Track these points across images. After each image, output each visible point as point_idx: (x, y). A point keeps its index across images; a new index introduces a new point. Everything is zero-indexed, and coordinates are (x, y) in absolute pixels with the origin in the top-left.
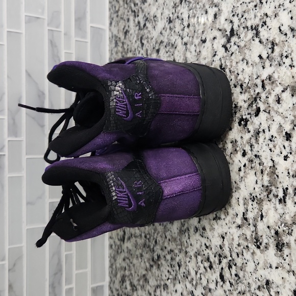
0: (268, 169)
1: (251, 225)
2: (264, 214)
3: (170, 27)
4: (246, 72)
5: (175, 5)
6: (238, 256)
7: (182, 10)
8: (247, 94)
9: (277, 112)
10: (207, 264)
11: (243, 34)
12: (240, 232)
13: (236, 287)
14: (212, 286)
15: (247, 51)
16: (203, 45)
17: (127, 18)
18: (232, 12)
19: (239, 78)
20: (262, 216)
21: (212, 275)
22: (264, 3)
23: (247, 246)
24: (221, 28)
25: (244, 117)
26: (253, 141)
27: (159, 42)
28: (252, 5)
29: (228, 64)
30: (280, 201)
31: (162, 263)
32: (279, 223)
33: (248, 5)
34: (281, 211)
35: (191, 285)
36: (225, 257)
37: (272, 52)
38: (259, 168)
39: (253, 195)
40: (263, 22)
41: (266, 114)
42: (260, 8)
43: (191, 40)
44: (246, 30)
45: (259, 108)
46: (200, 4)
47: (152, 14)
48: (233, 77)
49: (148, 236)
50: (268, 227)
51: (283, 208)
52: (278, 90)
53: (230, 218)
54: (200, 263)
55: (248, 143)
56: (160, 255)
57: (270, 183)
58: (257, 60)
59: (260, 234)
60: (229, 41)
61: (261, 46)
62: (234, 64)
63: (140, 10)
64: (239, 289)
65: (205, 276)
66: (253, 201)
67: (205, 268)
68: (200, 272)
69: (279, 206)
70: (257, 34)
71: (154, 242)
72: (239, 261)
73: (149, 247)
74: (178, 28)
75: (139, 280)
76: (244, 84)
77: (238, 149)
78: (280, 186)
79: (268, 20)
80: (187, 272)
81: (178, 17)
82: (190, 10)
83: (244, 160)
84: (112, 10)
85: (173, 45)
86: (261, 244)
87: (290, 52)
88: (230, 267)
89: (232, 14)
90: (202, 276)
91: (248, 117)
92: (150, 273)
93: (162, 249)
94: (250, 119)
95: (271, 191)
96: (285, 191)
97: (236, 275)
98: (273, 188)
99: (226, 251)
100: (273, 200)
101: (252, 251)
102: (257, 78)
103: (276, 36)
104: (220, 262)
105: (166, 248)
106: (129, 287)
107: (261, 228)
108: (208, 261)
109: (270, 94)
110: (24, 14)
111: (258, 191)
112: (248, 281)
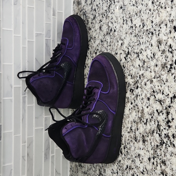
0: (141, 111)
1: (134, 132)
3: (102, 44)
4: (133, 70)
5: (104, 35)
6: (128, 144)
7: (107, 38)
8: (133, 79)
9: (145, 89)
11: (133, 55)
12: (129, 135)
15: (134, 62)
16: (116, 55)
19: (130, 72)
20: (138, 129)
22: (141, 44)
23: (131, 140)
24: (124, 50)
25: (132, 89)
26: (135, 99)
27: (97, 49)
28: (136, 44)
29: (126, 66)
30: (145, 123)
32: (144, 132)
34: (145, 128)
37: (144, 65)
38: (137, 110)
41: (141, 89)
42: (140, 46)
43: (111, 52)
44: (134, 53)
45: (138, 86)
46: (115, 37)
47: (94, 36)
48: (128, 71)
50: (140, 133)
51: (145, 127)
52: (146, 80)
53: (125, 129)
55: (133, 99)
57: (141, 116)
58: (138, 66)
59: (137, 136)
60: (127, 56)
61: (140, 61)
62: (129, 66)
64: (128, 157)
66: (134, 123)
69: (144, 126)
70: (138, 56)
72: (128, 146)
74: (105, 45)
76: (132, 75)
77: (129, 101)
78: (145, 118)
79: (142, 51)
81: (105, 41)
82: (111, 39)
83: (132, 106)
85: (103, 52)
86: (137, 140)
87: (150, 66)
88: (125, 148)
89: (129, 45)
91: (134, 89)
95: (141, 119)
96: (147, 120)
97: (127, 152)
98: (142, 118)
99: (123, 142)
100: (142, 123)
101: (133, 142)
102: (138, 74)
103: (145, 59)
104: (121, 146)
107: (137, 134)
109: (142, 81)
110: (35, 32)
111: (136, 119)
112: (132, 154)
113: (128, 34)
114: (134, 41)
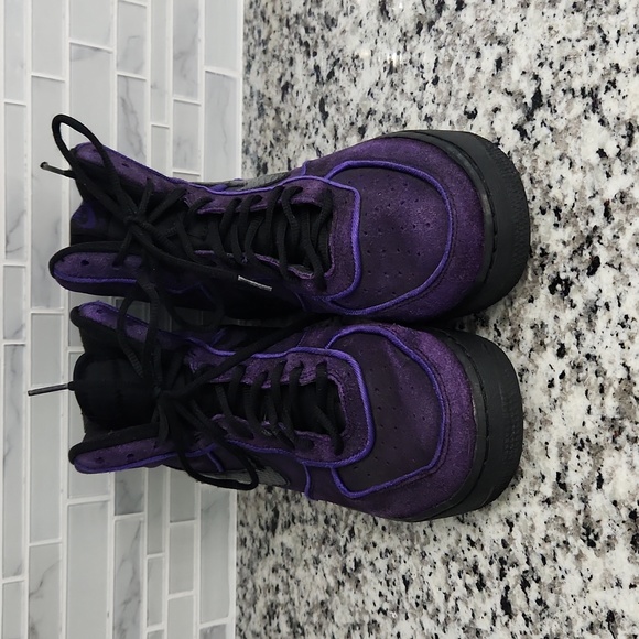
0: (616, 384)
1: (576, 498)
2: (604, 476)
3: (392, 82)
4: (568, 183)
5: (405, 35)
6: (545, 563)
7: (420, 48)
8: (569, 229)
9: (637, 268)
10: (472, 580)
11: (564, 104)
12: (549, 513)
13: (538, 626)
14: (483, 624)
15: (569, 140)
16: (470, 122)
17: (288, 56)
18: (539, 57)
19: (551, 195)
20: (600, 481)
21: (483, 601)
22: (613, 42)
23: (564, 542)
24: (511, 89)
25: (563, 276)
26: (583, 325)
27: (365, 111)
28: (583, 46)
29: (527, 164)
31: (365, 578)
33: (576, 44)
35: (433, 623)
36: (515, 564)
38: (594, 381)
39: (580, 436)
40: (609, 82)
41: (614, 272)
42: (603, 53)
43: (440, 110)
44: (570, 95)
45: (598, 258)
46: (463, 36)
47: (348, 51)
48: (538, 193)
49: (333, 521)
50: (615, 503)
53: (527, 484)
54: (455, 578)
55: (570, 329)
56: (360, 561)
57: (619, 413)
58: (595, 159)
59: (595, 516)
60: (529, 117)
61: (604, 132)
63: (320, 40)
64: (546, 631)
65: (466, 603)
66: (580, 449)
67: (466, 587)
68: (455, 594)
70: (595, 106)
71: (346, 534)
72: (546, 574)
73: (334, 542)
74: (411, 84)
75: (310, 614)
76: (563, 209)
77: (547, 341)
79: (620, 78)
80: (426, 597)
81: (411, 62)
82: (440, 48)
83: (562, 365)
84: (250, 37)
85: (397, 120)
86: (596, 537)
88: (525, 585)
89: (538, 62)
90: (459, 602)
91: (572, 275)
92: (336, 598)
93: (365, 548)
94: (575, 281)
95: (621, 429)
97: (540, 602)
98: (626, 423)
99: (518, 552)
100: (627, 447)
101: (576, 552)
102: (594, 196)
104: (502, 575)
105: (375, 545)
106: (285, 629)
107: (599, 505)
108: (475, 573)
109: (622, 229)
110: (67, 40)
111: (591, 429)
112: (567, 613)
113: (532, 7)
114: (569, 31)
